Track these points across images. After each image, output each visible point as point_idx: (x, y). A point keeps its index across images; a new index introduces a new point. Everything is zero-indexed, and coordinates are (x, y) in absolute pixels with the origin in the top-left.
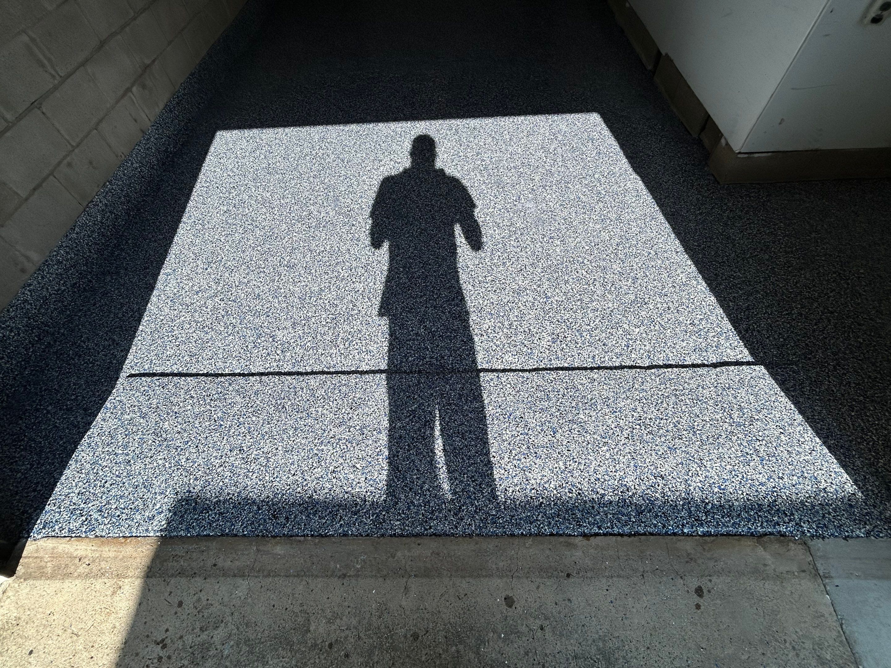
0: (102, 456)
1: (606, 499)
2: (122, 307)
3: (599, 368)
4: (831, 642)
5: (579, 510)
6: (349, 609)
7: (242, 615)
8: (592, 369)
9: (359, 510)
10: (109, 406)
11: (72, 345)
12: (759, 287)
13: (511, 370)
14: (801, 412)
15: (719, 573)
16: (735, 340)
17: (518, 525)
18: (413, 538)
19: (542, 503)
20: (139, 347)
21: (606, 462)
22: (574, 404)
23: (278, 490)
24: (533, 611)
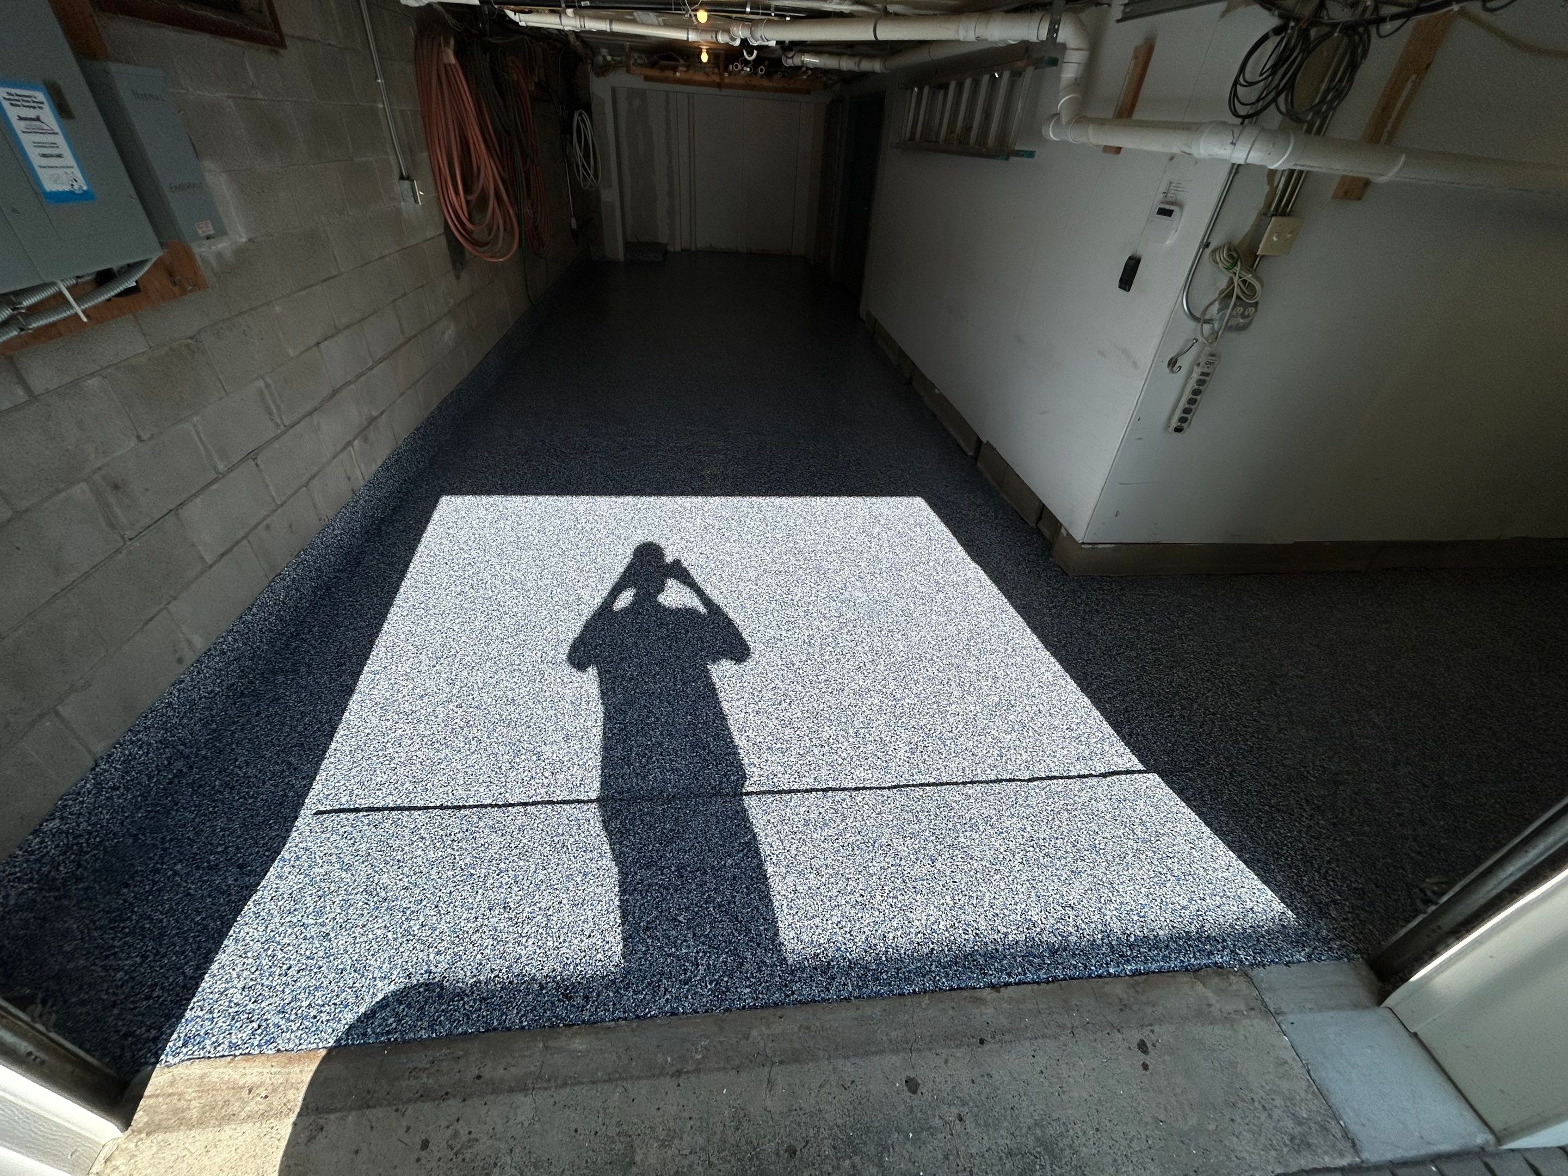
0: (281, 929)
1: (1011, 939)
2: (302, 717)
3: (972, 782)
4: (1303, 1095)
5: (980, 955)
6: (692, 1122)
7: (527, 1151)
8: (964, 783)
9: (690, 978)
10: (287, 856)
11: (220, 772)
12: (1133, 687)
13: (864, 788)
14: (1207, 824)
15: (1160, 1021)
16: (1121, 747)
17: (908, 980)
18: (771, 1010)
19: (933, 949)
20: (332, 773)
21: (1002, 893)
22: (950, 826)
23: (568, 959)
24: (945, 1095)
